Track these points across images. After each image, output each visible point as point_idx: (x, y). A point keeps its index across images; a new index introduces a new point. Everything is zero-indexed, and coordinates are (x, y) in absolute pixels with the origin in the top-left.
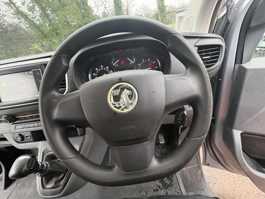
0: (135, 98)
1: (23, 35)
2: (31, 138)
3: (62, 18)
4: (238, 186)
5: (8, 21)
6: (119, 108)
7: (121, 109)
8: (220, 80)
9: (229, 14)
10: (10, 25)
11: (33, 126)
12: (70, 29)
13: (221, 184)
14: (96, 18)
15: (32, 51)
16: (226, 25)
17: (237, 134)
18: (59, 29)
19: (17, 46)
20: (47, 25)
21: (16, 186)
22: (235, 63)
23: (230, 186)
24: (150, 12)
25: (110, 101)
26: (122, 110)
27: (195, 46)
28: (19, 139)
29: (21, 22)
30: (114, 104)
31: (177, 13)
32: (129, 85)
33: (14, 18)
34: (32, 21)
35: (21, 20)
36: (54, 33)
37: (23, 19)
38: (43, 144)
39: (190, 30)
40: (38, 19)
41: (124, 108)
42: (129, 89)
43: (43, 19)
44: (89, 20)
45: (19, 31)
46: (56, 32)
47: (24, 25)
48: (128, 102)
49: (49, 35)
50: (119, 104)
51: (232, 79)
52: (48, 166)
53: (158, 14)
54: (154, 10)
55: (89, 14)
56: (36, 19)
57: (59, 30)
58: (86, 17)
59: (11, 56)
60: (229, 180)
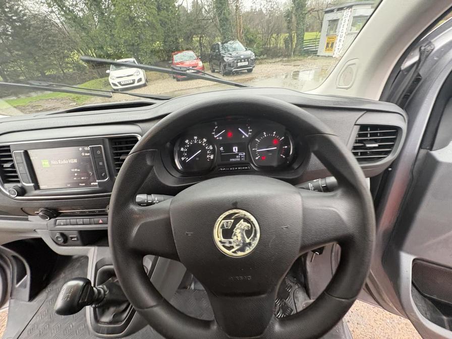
0: (255, 236)
1: (55, 36)
2: (78, 240)
3: (122, 9)
4: (397, 333)
5: (32, 9)
6: (229, 248)
7: (233, 250)
8: (390, 169)
9: (422, 66)
10: (35, 16)
11: (81, 223)
12: (134, 29)
13: (368, 326)
14: (181, 12)
15: (69, 65)
16: (413, 82)
17: (406, 261)
18: (115, 29)
19: (45, 55)
20: (96, 20)
21: (46, 298)
22: (421, 147)
23: (383, 331)
24: (277, 7)
25: (218, 236)
26: (234, 252)
27: (355, 125)
28: (61, 240)
29: (52, 12)
30: (223, 241)
31: (327, 12)
32: (249, 215)
33: (42, 4)
34: (71, 12)
35: (53, 8)
36: (106, 35)
37: (57, 6)
38: (96, 251)
39: (351, 83)
40: (82, 9)
41: (238, 250)
42: (247, 220)
43: (90, 9)
44: (168, 15)
45: (49, 27)
46: (110, 33)
47: (57, 18)
48: (244, 241)
49: (99, 37)
50: (230, 243)
51: (412, 171)
52: (107, 293)
53: (292, 12)
54: (285, 4)
55: (169, 4)
56: (78, 8)
57: (116, 31)
58: (164, 9)
59: (34, 70)
60: (383, 320)
